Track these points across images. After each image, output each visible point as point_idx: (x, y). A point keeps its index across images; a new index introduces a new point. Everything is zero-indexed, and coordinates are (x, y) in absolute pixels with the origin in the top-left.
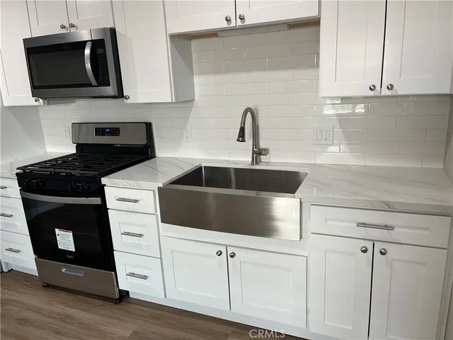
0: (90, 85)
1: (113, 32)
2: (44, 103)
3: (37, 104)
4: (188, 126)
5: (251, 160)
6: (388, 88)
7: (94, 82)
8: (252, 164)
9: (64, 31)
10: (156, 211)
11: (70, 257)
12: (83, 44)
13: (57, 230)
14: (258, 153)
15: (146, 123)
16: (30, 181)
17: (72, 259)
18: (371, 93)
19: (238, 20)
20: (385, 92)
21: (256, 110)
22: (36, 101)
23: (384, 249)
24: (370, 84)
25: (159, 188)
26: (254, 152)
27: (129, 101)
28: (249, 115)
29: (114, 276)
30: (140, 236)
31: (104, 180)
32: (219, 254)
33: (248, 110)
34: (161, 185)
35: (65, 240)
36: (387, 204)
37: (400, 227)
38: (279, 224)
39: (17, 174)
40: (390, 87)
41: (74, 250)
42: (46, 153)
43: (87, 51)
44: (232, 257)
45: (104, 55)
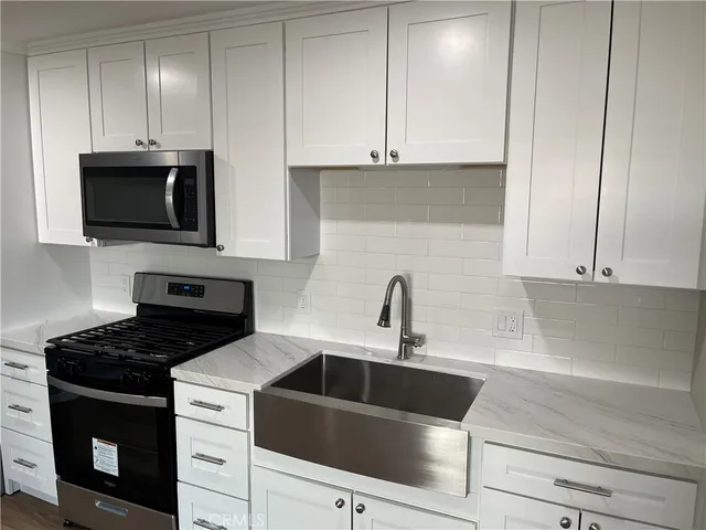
0: (169, 227)
1: (210, 155)
2: (99, 245)
3: (89, 244)
4: (306, 292)
5: (397, 350)
6: (604, 273)
7: (175, 224)
8: (399, 358)
9: (140, 149)
10: (248, 426)
11: (111, 485)
12: (166, 170)
13: (95, 440)
14: (409, 341)
15: (245, 282)
16: (65, 362)
17: (111, 487)
18: (579, 278)
19: (389, 158)
20: (600, 278)
21: (410, 279)
22: (88, 241)
23: (596, 525)
24: (578, 265)
25: (255, 393)
26: (402, 340)
27: (223, 253)
28: (398, 286)
29: (174, 522)
30: (221, 462)
31: (175, 372)
32: (340, 504)
33: (396, 279)
34: (259, 388)
35: (106, 458)
36: (600, 454)
37: (622, 491)
38: (435, 469)
39: (47, 350)
40: (607, 272)
41: (116, 474)
42: (91, 311)
43: (171, 179)
44: (360, 511)
45: (194, 188)
